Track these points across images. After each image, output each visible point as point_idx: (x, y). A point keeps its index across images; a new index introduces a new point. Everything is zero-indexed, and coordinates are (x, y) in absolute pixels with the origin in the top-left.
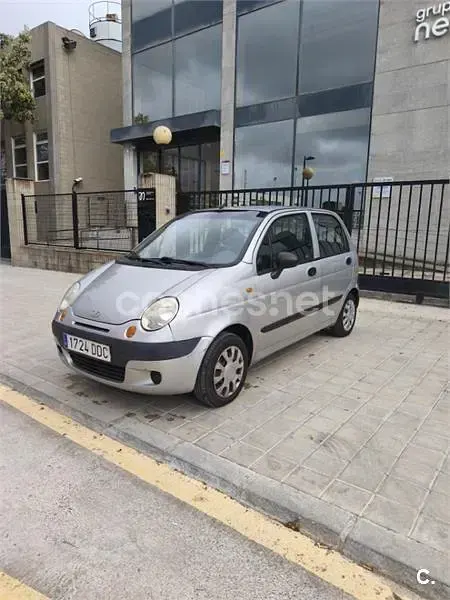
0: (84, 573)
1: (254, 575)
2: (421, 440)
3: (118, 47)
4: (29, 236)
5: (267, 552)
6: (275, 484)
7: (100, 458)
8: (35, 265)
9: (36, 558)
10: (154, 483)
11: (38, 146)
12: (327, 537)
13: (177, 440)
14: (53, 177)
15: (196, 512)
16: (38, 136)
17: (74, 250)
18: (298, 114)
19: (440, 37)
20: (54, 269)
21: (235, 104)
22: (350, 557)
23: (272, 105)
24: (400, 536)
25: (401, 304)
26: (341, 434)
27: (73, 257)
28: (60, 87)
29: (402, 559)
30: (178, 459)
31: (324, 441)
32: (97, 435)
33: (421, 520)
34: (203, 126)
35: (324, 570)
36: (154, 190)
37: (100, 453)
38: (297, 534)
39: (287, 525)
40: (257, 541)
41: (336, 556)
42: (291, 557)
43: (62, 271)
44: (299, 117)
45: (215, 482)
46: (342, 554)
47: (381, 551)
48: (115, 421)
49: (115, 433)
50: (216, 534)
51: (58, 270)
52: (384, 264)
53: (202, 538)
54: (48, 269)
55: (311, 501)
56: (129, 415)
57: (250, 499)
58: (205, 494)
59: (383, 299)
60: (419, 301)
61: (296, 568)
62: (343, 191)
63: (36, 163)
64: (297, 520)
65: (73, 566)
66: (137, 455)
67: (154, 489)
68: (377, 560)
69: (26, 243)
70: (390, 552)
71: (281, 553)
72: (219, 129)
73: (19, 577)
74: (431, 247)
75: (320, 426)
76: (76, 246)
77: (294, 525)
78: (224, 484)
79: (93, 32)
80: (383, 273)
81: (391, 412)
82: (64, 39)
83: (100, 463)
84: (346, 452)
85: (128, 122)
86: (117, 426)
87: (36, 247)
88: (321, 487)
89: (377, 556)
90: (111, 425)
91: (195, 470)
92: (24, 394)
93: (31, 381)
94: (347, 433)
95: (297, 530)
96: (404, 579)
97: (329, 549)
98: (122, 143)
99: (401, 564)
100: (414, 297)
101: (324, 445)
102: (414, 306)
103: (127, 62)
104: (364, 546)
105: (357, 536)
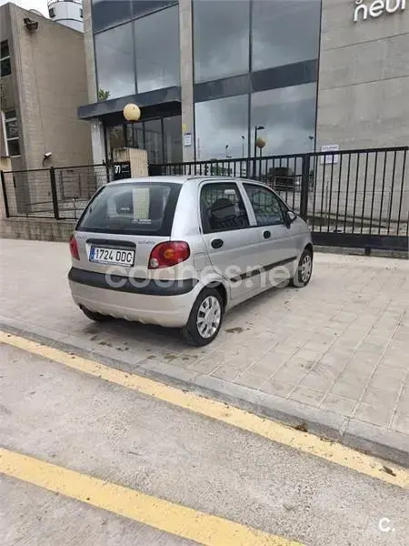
0: (153, 472)
1: (281, 462)
2: (387, 361)
3: (79, 27)
4: (10, 209)
5: (287, 448)
6: (282, 400)
7: (136, 391)
8: (18, 236)
9: (112, 465)
10: (186, 407)
11: (7, 124)
12: (328, 433)
13: (196, 374)
14: (24, 153)
15: (225, 425)
16: (6, 114)
17: (55, 221)
18: (252, 89)
19: (376, 17)
20: (37, 239)
21: (194, 81)
22: (348, 446)
23: (228, 81)
24: (383, 429)
25: (352, 256)
26: (324, 361)
27: (55, 227)
28: (25, 67)
29: (387, 444)
30: (200, 387)
31: (312, 367)
32: (128, 375)
33: (397, 416)
34: (165, 101)
35: (331, 456)
36: (128, 163)
37: (135, 388)
38: (306, 434)
39: (297, 428)
40: (278, 441)
41: (337, 446)
42: (305, 449)
43: (45, 240)
44: (253, 92)
45: (235, 402)
46: (342, 444)
47: (371, 439)
48: (141, 363)
49: (143, 371)
50: (244, 438)
51: (40, 240)
52: (337, 222)
53: (235, 441)
54: (30, 238)
55: (313, 411)
56: (150, 358)
57: (265, 412)
58: (227, 411)
59: (336, 252)
60: (368, 253)
61: (311, 456)
62: (300, 160)
63: (6, 140)
64: (304, 424)
65: (142, 468)
66: (165, 387)
67: (188, 411)
68: (368, 446)
69: (8, 216)
70: (378, 440)
71: (298, 447)
72: (180, 103)
73: (104, 479)
74: (368, 206)
75: (307, 356)
76: (57, 217)
77: (303, 427)
78: (242, 403)
79: (51, 12)
80: (336, 231)
81: (360, 343)
82: (26, 20)
83: (137, 395)
84: (331, 374)
85: (93, 99)
86: (143, 366)
87: (18, 219)
88: (318, 400)
89: (368, 443)
90: (138, 367)
91: (216, 395)
92: (53, 347)
93: (56, 336)
94: (328, 360)
95: (305, 431)
96: (390, 457)
97: (332, 441)
98: (88, 119)
99: (387, 447)
100: (364, 250)
101: (313, 370)
102: (363, 257)
103: (89, 41)
104: (359, 437)
105: (352, 430)
